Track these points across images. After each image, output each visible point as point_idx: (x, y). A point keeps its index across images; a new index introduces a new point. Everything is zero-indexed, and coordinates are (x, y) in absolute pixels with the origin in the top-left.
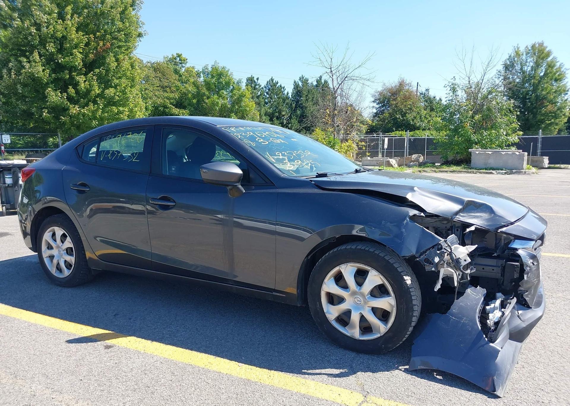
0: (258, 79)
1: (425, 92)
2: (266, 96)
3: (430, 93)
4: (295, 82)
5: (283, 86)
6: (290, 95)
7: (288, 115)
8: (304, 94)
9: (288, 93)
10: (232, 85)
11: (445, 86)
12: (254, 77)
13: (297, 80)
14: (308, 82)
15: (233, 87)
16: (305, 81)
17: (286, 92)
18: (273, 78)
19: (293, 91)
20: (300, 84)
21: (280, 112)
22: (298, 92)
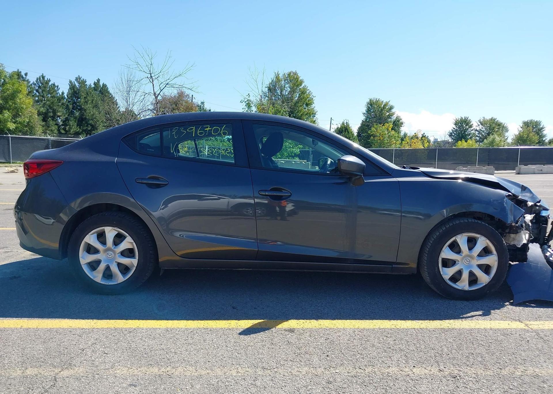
0: (26, 74)
2: (36, 94)
4: (70, 82)
5: (56, 85)
6: (65, 95)
7: (64, 116)
8: (82, 96)
9: (63, 93)
10: (4, 79)
12: (21, 72)
13: (73, 80)
14: (86, 84)
15: (5, 81)
16: (83, 83)
17: (60, 92)
18: (44, 75)
19: (69, 91)
20: (77, 84)
21: (54, 112)
22: (74, 92)
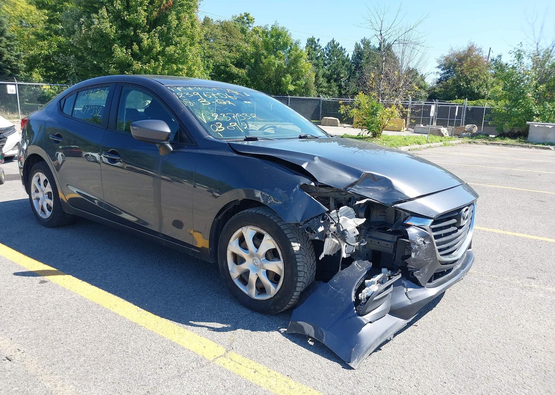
0: (318, 40)
1: (497, 58)
2: (326, 57)
3: (502, 60)
4: (356, 44)
5: (343, 48)
6: (350, 57)
7: (346, 77)
8: (365, 57)
9: (348, 55)
10: (290, 46)
11: (510, 53)
12: (315, 38)
13: (359, 42)
14: (370, 45)
15: (291, 48)
16: (366, 43)
17: (346, 54)
18: (334, 40)
19: (354, 53)
20: (362, 46)
21: (338, 75)
22: (359, 54)
